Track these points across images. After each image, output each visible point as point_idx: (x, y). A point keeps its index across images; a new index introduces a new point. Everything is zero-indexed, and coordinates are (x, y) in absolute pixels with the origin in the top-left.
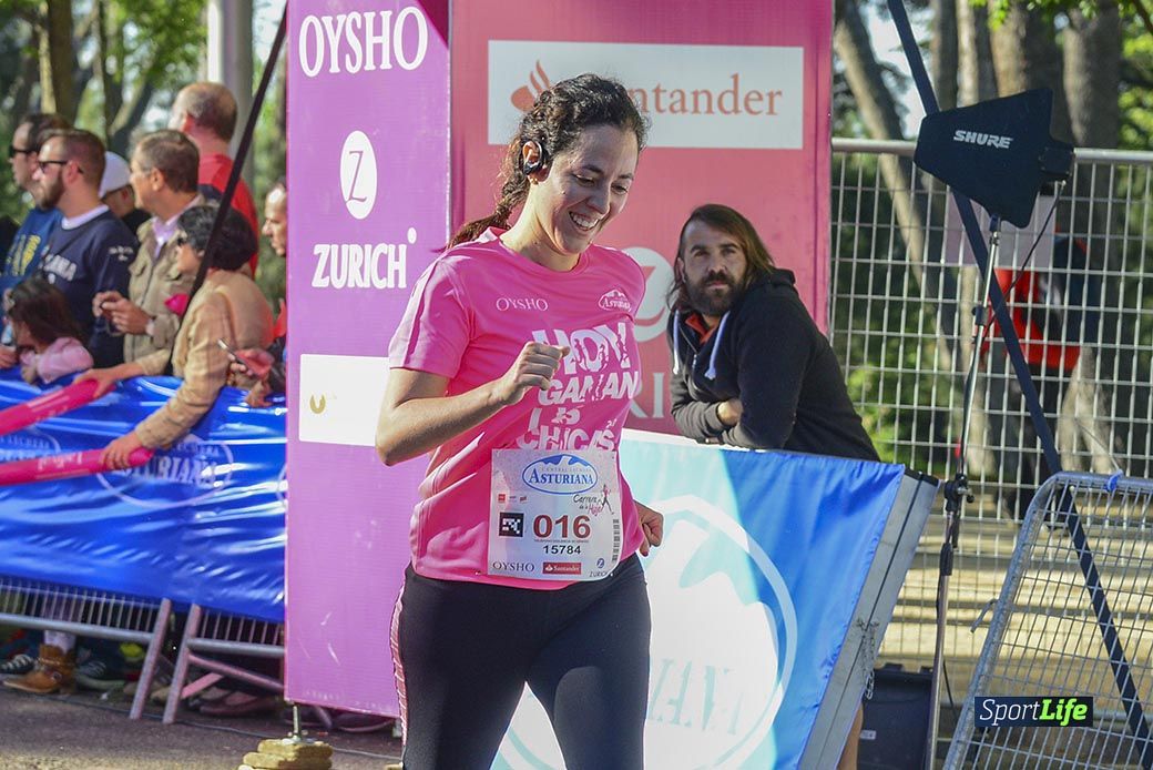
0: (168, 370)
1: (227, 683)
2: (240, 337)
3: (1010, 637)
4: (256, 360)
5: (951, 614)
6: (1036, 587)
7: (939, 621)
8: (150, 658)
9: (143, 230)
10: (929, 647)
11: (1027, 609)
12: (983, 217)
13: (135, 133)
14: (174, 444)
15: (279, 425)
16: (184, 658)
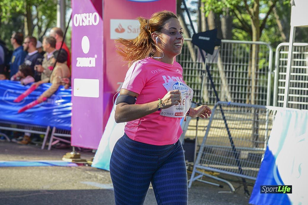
0: (49, 82)
1: (61, 142)
2: (64, 76)
3: (210, 132)
4: (66, 80)
5: (199, 128)
6: (215, 123)
7: (197, 130)
8: (46, 138)
9: (45, 55)
10: (195, 135)
11: (213, 127)
12: (204, 53)
13: (44, 37)
14: (51, 96)
15: (70, 92)
16: (52, 137)
